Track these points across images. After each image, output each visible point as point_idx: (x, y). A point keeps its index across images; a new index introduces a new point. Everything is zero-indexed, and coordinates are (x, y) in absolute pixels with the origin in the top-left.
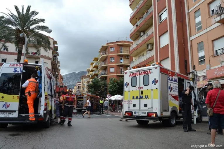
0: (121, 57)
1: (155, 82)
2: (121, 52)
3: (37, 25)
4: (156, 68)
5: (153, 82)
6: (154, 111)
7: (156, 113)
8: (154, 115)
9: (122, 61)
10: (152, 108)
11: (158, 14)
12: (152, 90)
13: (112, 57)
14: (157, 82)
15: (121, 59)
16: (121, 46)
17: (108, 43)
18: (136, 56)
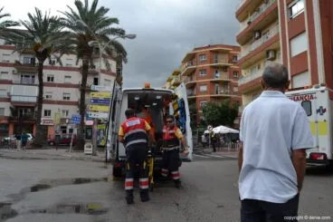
0: (216, 69)
1: (321, 111)
2: (216, 62)
3: (107, 28)
4: (322, 91)
5: (318, 111)
6: (321, 151)
7: (325, 155)
8: (322, 158)
9: (218, 75)
10: (318, 147)
11: (288, 5)
12: (317, 122)
13: (203, 70)
14: (324, 111)
15: (217, 72)
16: (217, 52)
17: (196, 49)
18: (246, 68)
